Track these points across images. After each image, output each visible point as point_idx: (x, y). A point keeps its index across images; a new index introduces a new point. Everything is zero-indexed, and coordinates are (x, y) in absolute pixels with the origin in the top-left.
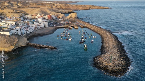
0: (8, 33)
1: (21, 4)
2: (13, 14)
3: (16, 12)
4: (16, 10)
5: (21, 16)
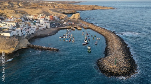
1: (22, 4)
2: (14, 15)
3: (17, 13)
5: (22, 17)
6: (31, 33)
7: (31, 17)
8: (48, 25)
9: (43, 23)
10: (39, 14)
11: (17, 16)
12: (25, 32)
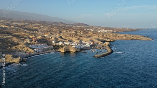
0: (74, 47)
1: (82, 32)
2: (77, 40)
3: (78, 39)
4: (78, 38)
5: (80, 42)
6: (81, 48)
7: (84, 42)
8: (89, 46)
9: (88, 45)
10: (88, 41)
11: (78, 41)
12: (80, 48)
